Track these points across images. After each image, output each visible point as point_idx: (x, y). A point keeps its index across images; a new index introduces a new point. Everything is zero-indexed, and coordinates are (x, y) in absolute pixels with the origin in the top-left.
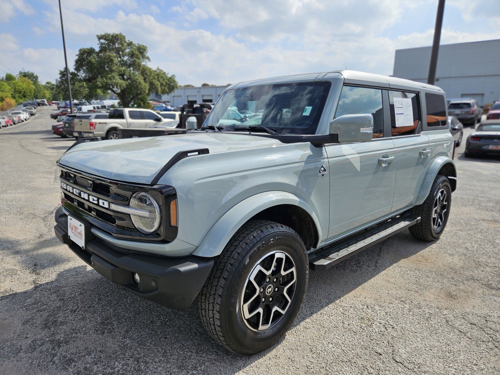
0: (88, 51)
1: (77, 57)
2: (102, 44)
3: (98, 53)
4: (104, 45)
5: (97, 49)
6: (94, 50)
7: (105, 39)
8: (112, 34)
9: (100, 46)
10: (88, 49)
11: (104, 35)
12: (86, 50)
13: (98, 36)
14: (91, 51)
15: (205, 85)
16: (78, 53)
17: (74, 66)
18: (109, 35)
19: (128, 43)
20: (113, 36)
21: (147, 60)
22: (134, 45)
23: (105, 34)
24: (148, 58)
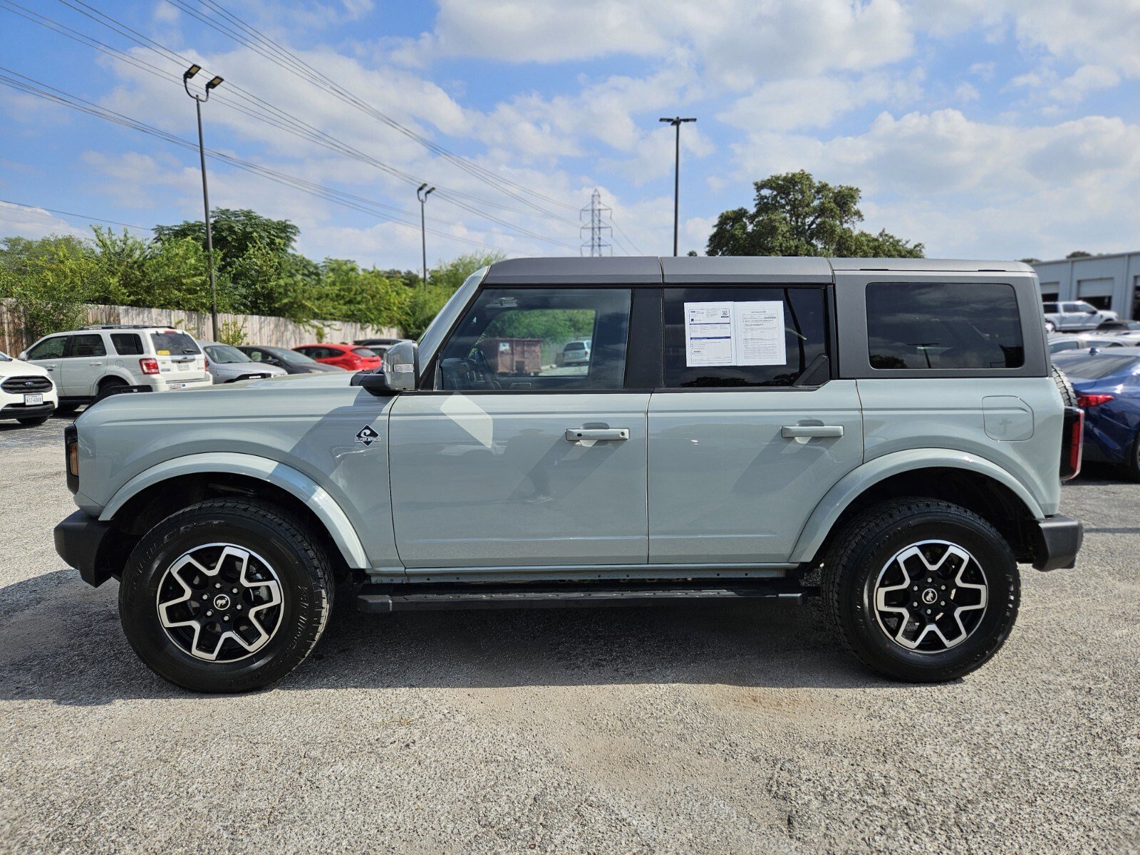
0: (733, 216)
1: (715, 230)
2: (762, 198)
3: (752, 218)
4: (765, 200)
5: (752, 210)
6: (746, 212)
7: (771, 188)
8: (784, 175)
9: (757, 202)
10: (734, 212)
11: (768, 180)
12: (730, 215)
13: (756, 184)
14: (739, 215)
15: (1077, 257)
16: (716, 222)
17: (708, 246)
18: (778, 178)
19: (818, 188)
20: (785, 179)
21: (855, 218)
22: (830, 189)
23: (770, 178)
24: (858, 213)
